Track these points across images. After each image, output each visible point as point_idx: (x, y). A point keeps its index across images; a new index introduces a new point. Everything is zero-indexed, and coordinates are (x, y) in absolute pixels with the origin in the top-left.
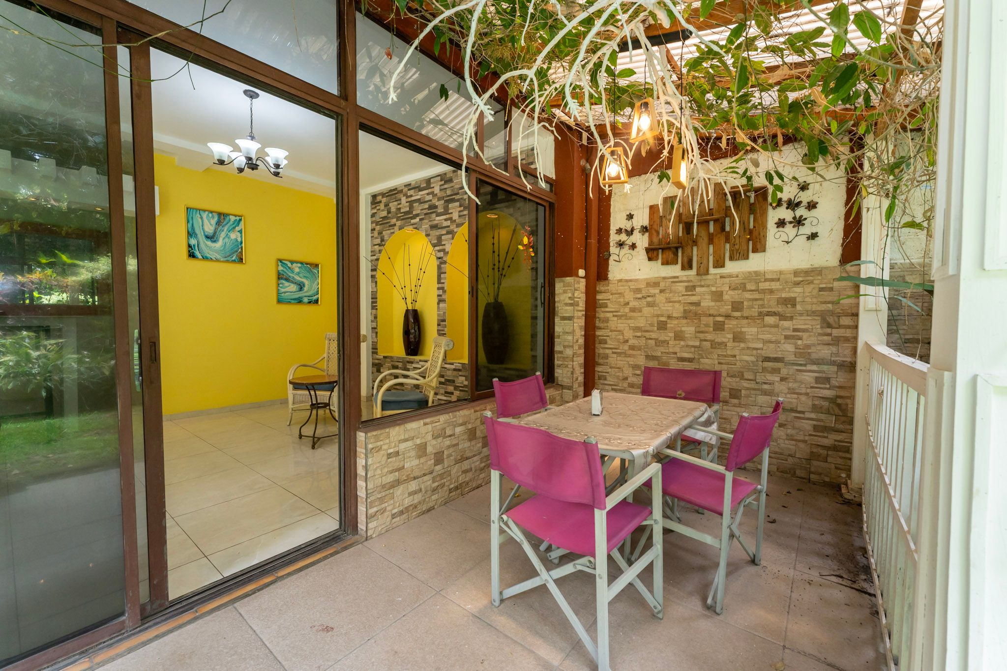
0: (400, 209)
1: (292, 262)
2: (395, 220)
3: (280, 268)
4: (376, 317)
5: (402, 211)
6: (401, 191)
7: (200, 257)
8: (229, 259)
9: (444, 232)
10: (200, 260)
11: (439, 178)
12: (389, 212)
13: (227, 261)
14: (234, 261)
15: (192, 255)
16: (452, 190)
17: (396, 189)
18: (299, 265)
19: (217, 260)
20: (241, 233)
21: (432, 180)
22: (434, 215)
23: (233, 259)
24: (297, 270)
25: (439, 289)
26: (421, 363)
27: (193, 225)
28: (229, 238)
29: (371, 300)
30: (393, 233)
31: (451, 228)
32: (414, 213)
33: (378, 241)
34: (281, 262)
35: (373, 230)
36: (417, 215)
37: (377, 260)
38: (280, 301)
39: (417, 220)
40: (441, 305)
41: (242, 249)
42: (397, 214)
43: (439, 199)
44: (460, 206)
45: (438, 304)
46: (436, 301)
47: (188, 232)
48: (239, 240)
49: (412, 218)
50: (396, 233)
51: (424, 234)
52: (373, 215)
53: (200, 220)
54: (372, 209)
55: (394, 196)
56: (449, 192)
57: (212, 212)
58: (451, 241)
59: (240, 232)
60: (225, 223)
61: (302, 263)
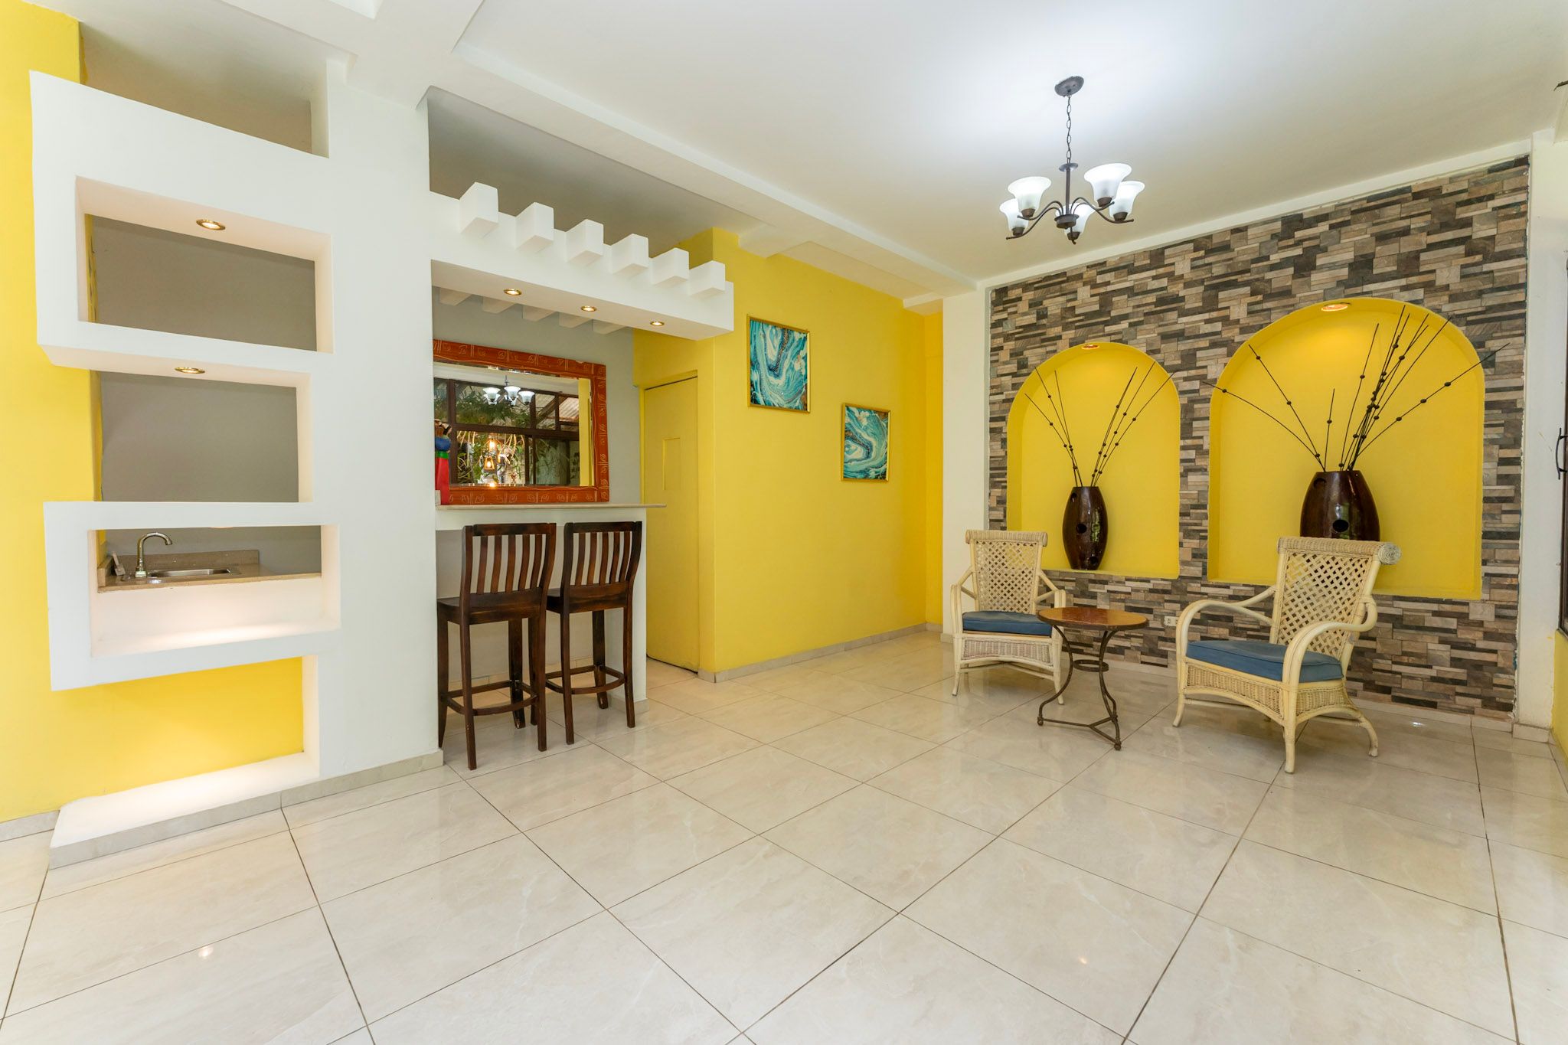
0: (1073, 308)
1: (860, 409)
2: (1060, 328)
3: (847, 420)
4: (1002, 501)
5: (1078, 312)
6: (1080, 277)
7: (762, 403)
8: (791, 405)
9: (1204, 343)
10: (762, 407)
11: (1191, 246)
12: (1042, 315)
13: (790, 409)
14: (797, 409)
15: (754, 401)
16: (1229, 266)
17: (1064, 274)
18: (867, 414)
19: (781, 408)
20: (806, 361)
21: (1167, 252)
22: (1172, 316)
23: (797, 404)
24: (865, 422)
25: (1184, 448)
26: (1127, 583)
27: (755, 347)
28: (793, 369)
29: (989, 472)
30: (1055, 351)
31: (1226, 335)
32: (1113, 313)
33: (1013, 367)
34: (848, 409)
35: (995, 350)
36: (1125, 317)
37: (1009, 401)
38: (846, 477)
39: (1124, 325)
40: (1192, 478)
41: (806, 388)
42: (1063, 318)
43: (1187, 285)
44: (1253, 294)
45: (1184, 475)
46: (1178, 469)
47: (751, 362)
48: (804, 373)
49: (1106, 323)
50: (1061, 353)
51: (1143, 349)
52: (994, 325)
53: (763, 340)
54: (994, 313)
55: (1058, 287)
56: (1217, 270)
57: (775, 325)
58: (1225, 360)
59: (805, 358)
60: (789, 344)
61: (870, 411)
